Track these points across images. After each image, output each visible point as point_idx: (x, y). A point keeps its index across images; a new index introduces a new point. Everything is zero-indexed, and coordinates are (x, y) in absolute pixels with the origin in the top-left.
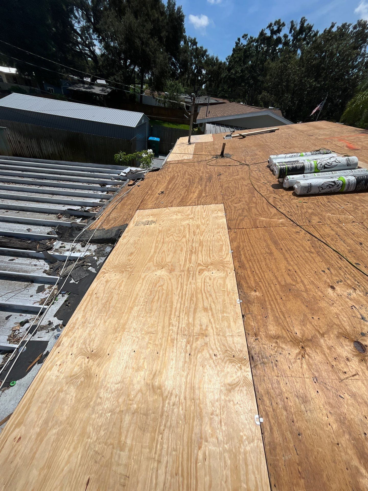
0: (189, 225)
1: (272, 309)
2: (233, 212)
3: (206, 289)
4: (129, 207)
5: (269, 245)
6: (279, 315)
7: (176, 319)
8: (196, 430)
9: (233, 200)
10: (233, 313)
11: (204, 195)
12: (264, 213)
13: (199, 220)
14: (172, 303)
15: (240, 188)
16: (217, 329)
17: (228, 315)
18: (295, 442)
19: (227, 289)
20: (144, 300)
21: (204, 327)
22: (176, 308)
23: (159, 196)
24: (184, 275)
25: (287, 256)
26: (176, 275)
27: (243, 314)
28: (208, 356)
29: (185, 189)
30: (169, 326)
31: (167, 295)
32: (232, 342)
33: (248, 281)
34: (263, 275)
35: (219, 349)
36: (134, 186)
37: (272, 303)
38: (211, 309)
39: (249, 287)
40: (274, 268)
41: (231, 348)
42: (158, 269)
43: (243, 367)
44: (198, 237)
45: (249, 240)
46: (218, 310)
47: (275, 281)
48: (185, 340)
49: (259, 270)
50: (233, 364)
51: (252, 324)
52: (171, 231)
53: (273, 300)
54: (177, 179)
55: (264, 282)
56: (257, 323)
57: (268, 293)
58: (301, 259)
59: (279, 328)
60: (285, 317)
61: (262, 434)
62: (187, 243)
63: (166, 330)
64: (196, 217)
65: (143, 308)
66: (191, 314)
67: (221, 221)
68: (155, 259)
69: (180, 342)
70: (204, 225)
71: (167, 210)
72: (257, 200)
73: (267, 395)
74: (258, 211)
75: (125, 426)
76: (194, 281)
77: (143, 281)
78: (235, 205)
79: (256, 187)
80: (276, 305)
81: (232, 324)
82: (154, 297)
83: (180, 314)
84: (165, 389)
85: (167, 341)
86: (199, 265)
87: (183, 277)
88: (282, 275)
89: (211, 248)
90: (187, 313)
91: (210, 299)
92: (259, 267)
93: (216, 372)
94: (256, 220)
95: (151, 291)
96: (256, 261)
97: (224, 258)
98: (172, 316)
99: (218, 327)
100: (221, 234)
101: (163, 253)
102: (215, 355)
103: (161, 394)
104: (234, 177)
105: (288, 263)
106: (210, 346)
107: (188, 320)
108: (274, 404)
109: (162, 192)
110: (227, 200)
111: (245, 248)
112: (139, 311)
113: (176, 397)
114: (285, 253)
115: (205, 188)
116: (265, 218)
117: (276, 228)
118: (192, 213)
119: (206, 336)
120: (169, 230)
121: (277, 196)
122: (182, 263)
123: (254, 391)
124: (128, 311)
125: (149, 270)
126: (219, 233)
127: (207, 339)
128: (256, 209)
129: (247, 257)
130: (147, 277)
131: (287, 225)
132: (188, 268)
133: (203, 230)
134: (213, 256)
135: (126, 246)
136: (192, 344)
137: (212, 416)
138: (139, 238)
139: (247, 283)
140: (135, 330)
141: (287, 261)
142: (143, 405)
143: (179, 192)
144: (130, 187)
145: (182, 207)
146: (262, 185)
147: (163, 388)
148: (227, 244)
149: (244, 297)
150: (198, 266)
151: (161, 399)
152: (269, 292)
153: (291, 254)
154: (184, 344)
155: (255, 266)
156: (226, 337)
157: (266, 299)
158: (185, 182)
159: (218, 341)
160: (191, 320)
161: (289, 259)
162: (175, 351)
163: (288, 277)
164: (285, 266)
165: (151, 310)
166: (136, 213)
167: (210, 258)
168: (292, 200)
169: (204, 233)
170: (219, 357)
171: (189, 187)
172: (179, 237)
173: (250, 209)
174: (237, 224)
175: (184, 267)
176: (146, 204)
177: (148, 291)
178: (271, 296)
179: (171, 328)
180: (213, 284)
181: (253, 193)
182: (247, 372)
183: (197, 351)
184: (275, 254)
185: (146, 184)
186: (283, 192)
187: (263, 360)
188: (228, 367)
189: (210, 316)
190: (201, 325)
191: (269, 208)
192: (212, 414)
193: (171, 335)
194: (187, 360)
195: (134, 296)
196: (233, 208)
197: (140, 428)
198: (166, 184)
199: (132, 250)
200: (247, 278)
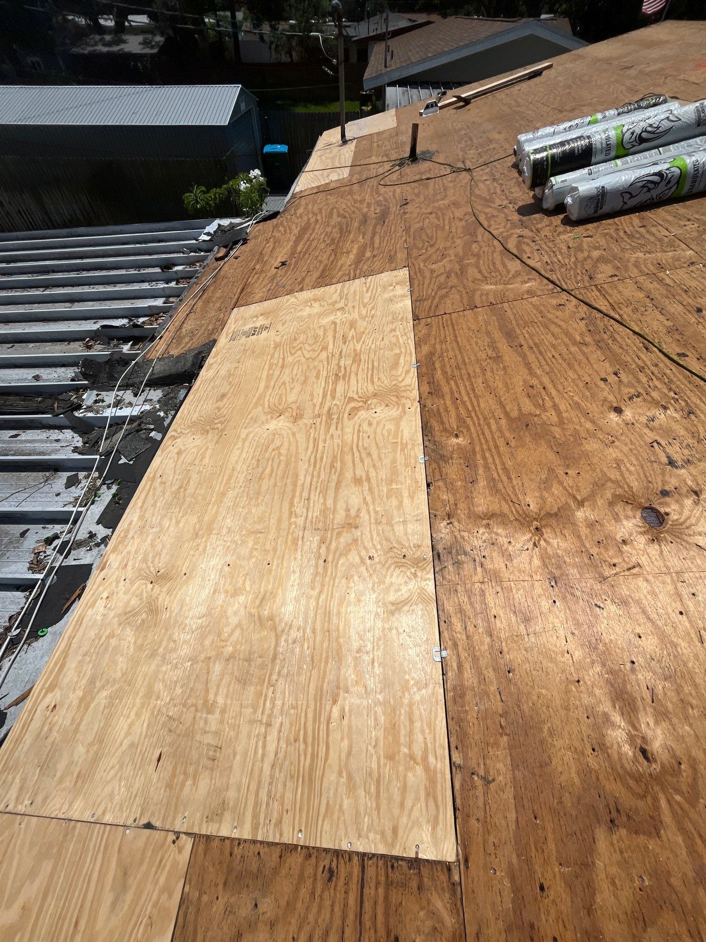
0: (334, 323)
1: (487, 467)
2: (427, 282)
3: (360, 444)
4: (218, 305)
5: (495, 342)
6: (499, 476)
7: (302, 504)
8: (331, 676)
9: (430, 256)
10: (408, 482)
11: (368, 254)
12: (494, 274)
13: (356, 310)
14: (296, 476)
15: (447, 228)
16: (376, 513)
17: (399, 486)
18: (500, 683)
19: (402, 439)
20: (245, 477)
21: (353, 513)
22: (303, 484)
23: (276, 273)
24: (321, 423)
25: (531, 357)
26: (306, 425)
27: (429, 481)
28: (357, 559)
29: (329, 249)
30: (290, 517)
31: (288, 464)
32: (402, 533)
33: (445, 419)
34: (475, 403)
35: (379, 547)
36: (226, 259)
37: (488, 455)
38: (368, 479)
39: (445, 430)
40: (500, 386)
41: (399, 543)
42: (272, 418)
43: (419, 574)
44: (351, 346)
45: (456, 337)
46: (382, 480)
47: (499, 413)
48: (317, 538)
49: (468, 394)
50: (403, 569)
51: (445, 497)
52: (298, 342)
53: (490, 450)
54: (314, 230)
55: (477, 417)
56: (454, 494)
57: (481, 436)
58: (560, 361)
59: (497, 500)
60: (509, 478)
61: (443, 674)
62: (328, 361)
63: (285, 525)
64: (350, 305)
65: (243, 491)
66: (331, 493)
67: (401, 305)
68: (266, 399)
69: (309, 543)
70: (363, 318)
71: (293, 300)
72: (481, 247)
73: (459, 615)
74: (480, 272)
75: (214, 679)
76: (339, 432)
77: (243, 444)
78: (433, 266)
79: (482, 218)
80: (496, 457)
81: (406, 501)
82: (264, 470)
83: (309, 494)
84: (281, 620)
85: (286, 542)
86: (352, 399)
87: (318, 427)
88: (516, 399)
89: (376, 364)
90: (324, 493)
91: (367, 461)
92: (468, 388)
93: (370, 585)
94: (474, 291)
95: (258, 460)
96: (465, 377)
97: (400, 379)
98: (296, 500)
99: (377, 509)
100: (398, 333)
101: (283, 387)
102: (370, 558)
103: (274, 628)
104: (436, 204)
105: (531, 374)
106: (363, 542)
107: (324, 504)
108: (470, 628)
109: (283, 264)
110: (416, 258)
111: (445, 354)
112: (236, 498)
113: (298, 630)
114: (528, 353)
115: (372, 238)
116: (496, 284)
117: (514, 303)
118: (341, 298)
119: (356, 528)
120: (295, 339)
121: (526, 232)
122: (318, 400)
123: (435, 610)
124: (216, 501)
125: (255, 421)
126: (394, 330)
127: (358, 533)
128: (478, 267)
129: (446, 373)
130: (251, 435)
131: (539, 293)
132: (330, 409)
133: (362, 330)
134: (379, 379)
135: (212, 384)
136: (330, 543)
137: (358, 655)
138: (237, 365)
139: (442, 423)
140: (230, 531)
141: (530, 369)
142: (243, 647)
143: (317, 257)
144: (219, 262)
145: (322, 289)
146: (495, 213)
147: (277, 619)
148: (408, 351)
149: (433, 451)
150: (348, 402)
151: (273, 634)
152: (483, 434)
153: (541, 353)
154: (315, 545)
155: (462, 389)
156: (392, 526)
157: (477, 449)
158: (332, 232)
159: (378, 534)
160: (330, 502)
161: (533, 365)
162: (299, 557)
163: (527, 401)
164: (525, 381)
165: (258, 493)
166: (232, 316)
167: (373, 383)
168: (558, 235)
169: (364, 336)
170: (377, 560)
171: (338, 242)
172: (314, 351)
173: (463, 270)
174: (433, 307)
175: (320, 408)
176: (251, 293)
177: (254, 461)
178: (487, 441)
179: (293, 520)
180: (375, 433)
181: (474, 234)
182: (425, 580)
183: (337, 555)
184: (506, 358)
185: (251, 250)
186: (541, 220)
187: (459, 557)
188: (392, 576)
189: (366, 493)
190: (348, 510)
191: (506, 261)
192: (359, 651)
193: (294, 532)
194: (320, 570)
195: (228, 472)
196: (428, 275)
197: (238, 680)
198: (291, 243)
199: (225, 388)
200: (443, 414)
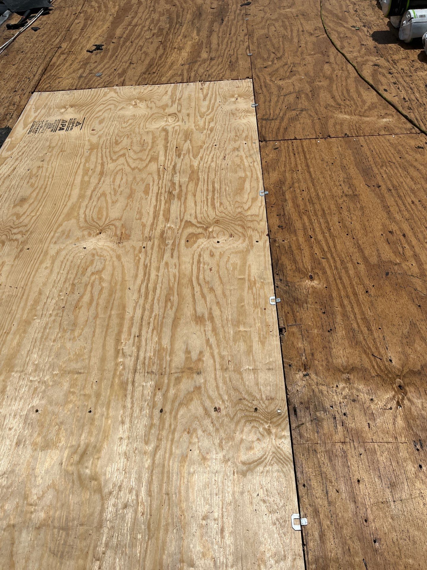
0: (165, 130)
1: (345, 315)
2: (274, 99)
3: (201, 277)
4: (11, 84)
5: (351, 178)
6: (359, 327)
7: (131, 341)
8: (172, 547)
9: (277, 70)
10: (258, 325)
11: (204, 55)
12: (348, 102)
13: (192, 119)
14: (124, 307)
15: (296, 40)
16: (222, 357)
17: (248, 329)
18: (366, 553)
19: (249, 275)
20: (56, 304)
21: (194, 356)
22: (132, 318)
23: (89, 58)
24: (152, 248)
25: (390, 201)
26: (134, 248)
27: (282, 325)
28: (201, 411)
29: (156, 41)
30: (116, 357)
31: (112, 292)
32: (252, 383)
33: (298, 258)
34: (331, 244)
35: (226, 397)
36: (22, 29)
37: (346, 302)
38: (211, 318)
39: (298, 270)
40: (358, 227)
41: (250, 394)
42: (90, 235)
43: (274, 431)
44: (187, 160)
45: (307, 166)
46: (227, 319)
47: (357, 257)
48: (151, 383)
49: (323, 233)
50: (255, 424)
51: (300, 345)
52: (120, 146)
53: (348, 296)
54: (136, 13)
55: (333, 258)
56: (310, 343)
57: (338, 281)
58: (420, 208)
59: (357, 352)
60: (369, 329)
61: (303, 545)
62: (159, 175)
63: (110, 365)
64: (184, 111)
65: (54, 321)
66: (167, 332)
67: (244, 121)
68: (82, 211)
69: (141, 388)
70: (201, 130)
71: (112, 94)
72: (334, 70)
73: (319, 478)
74: (333, 97)
75: (20, 551)
76: (175, 260)
77: (53, 263)
78: (280, 83)
79: (334, 37)
80: (355, 306)
81: (256, 346)
82: (82, 297)
83: (140, 330)
84: (106, 481)
85: (112, 385)
86: (189, 224)
87: (149, 252)
88: (375, 244)
89: (217, 186)
90: (158, 329)
91: (210, 297)
92: (323, 226)
93: (217, 441)
94: (327, 118)
95: (73, 285)
96: (320, 213)
97: (246, 207)
98: (124, 336)
99: (225, 353)
100: (242, 153)
101: (103, 198)
102: (216, 409)
103: (99, 490)
104: (283, 11)
105: (390, 218)
106: (207, 391)
107: (159, 342)
108: (332, 493)
109: (98, 47)
110: (261, 70)
111: (296, 185)
112: (45, 328)
113: (130, 492)
114: (386, 195)
115: (209, 37)
116: (350, 114)
117: (372, 138)
118: (173, 102)
119: (199, 373)
120: (117, 143)
121: (382, 61)
122: (148, 220)
123: (293, 472)
124: (18, 330)
125: (68, 236)
126: (238, 149)
127: (200, 380)
128: (330, 92)
129: (298, 206)
130: (63, 253)
131: (397, 131)
132: (163, 233)
133: (200, 143)
134: (221, 204)
135: (7, 183)
136: (167, 391)
137: (204, 522)
138: (40, 164)
139: (295, 261)
140: (37, 368)
141: (389, 212)
142: (58, 513)
143: (142, 47)
144: (12, 31)
145: (149, 88)
146: (349, 34)
147: (102, 479)
148: (255, 176)
149: (286, 292)
150: (185, 227)
151: (97, 497)
152: (341, 279)
153: (399, 196)
154: (148, 392)
155: (316, 225)
156: (240, 373)
157: (335, 294)
158: (159, 20)
159: (225, 383)
160: (166, 342)
161: (392, 209)
162: (129, 405)
163: (387, 247)
164: (383, 225)
165: (75, 325)
166: (32, 101)
167: (214, 208)
168: (416, 71)
169: (202, 151)
170: (224, 412)
171: (167, 33)
172: (141, 160)
173: (314, 93)
174: (282, 130)
175: (151, 229)
176: (56, 77)
177: (67, 285)
178: (344, 287)
179: (120, 360)
180: (218, 265)
181: (325, 54)
182: (281, 438)
183: (177, 404)
184: (363, 197)
185: (55, 24)
186: (398, 51)
187: (318, 414)
188: (242, 431)
189: (209, 333)
190: (188, 352)
191: (362, 90)
192: (205, 518)
193: (121, 375)
194: (156, 421)
195: (33, 295)
196: (274, 90)
197: (54, 553)
198: (108, 24)
199: (26, 190)
200: (296, 252)
